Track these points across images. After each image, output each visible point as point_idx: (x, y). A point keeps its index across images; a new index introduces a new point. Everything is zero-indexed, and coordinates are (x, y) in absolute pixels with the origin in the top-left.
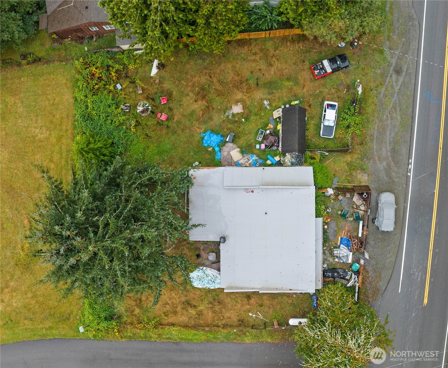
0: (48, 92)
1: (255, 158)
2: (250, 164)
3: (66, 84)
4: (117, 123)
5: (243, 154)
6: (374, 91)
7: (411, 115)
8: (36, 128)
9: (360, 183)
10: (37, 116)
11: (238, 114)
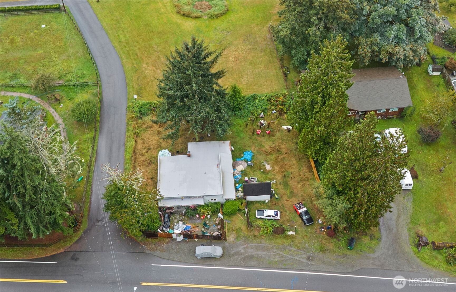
0: (268, 82)
1: (239, 177)
2: (235, 174)
3: (273, 90)
4: (252, 111)
5: (241, 172)
6: (292, 243)
7: (280, 267)
8: (247, 78)
9: (228, 236)
10: (254, 78)
11: (265, 168)
